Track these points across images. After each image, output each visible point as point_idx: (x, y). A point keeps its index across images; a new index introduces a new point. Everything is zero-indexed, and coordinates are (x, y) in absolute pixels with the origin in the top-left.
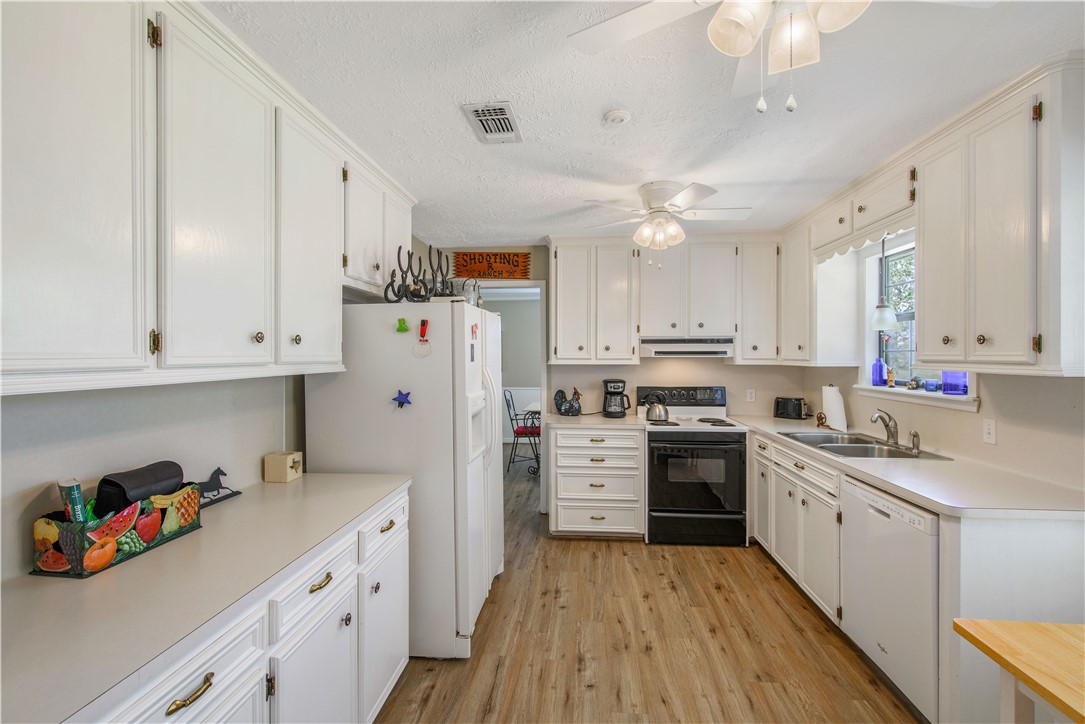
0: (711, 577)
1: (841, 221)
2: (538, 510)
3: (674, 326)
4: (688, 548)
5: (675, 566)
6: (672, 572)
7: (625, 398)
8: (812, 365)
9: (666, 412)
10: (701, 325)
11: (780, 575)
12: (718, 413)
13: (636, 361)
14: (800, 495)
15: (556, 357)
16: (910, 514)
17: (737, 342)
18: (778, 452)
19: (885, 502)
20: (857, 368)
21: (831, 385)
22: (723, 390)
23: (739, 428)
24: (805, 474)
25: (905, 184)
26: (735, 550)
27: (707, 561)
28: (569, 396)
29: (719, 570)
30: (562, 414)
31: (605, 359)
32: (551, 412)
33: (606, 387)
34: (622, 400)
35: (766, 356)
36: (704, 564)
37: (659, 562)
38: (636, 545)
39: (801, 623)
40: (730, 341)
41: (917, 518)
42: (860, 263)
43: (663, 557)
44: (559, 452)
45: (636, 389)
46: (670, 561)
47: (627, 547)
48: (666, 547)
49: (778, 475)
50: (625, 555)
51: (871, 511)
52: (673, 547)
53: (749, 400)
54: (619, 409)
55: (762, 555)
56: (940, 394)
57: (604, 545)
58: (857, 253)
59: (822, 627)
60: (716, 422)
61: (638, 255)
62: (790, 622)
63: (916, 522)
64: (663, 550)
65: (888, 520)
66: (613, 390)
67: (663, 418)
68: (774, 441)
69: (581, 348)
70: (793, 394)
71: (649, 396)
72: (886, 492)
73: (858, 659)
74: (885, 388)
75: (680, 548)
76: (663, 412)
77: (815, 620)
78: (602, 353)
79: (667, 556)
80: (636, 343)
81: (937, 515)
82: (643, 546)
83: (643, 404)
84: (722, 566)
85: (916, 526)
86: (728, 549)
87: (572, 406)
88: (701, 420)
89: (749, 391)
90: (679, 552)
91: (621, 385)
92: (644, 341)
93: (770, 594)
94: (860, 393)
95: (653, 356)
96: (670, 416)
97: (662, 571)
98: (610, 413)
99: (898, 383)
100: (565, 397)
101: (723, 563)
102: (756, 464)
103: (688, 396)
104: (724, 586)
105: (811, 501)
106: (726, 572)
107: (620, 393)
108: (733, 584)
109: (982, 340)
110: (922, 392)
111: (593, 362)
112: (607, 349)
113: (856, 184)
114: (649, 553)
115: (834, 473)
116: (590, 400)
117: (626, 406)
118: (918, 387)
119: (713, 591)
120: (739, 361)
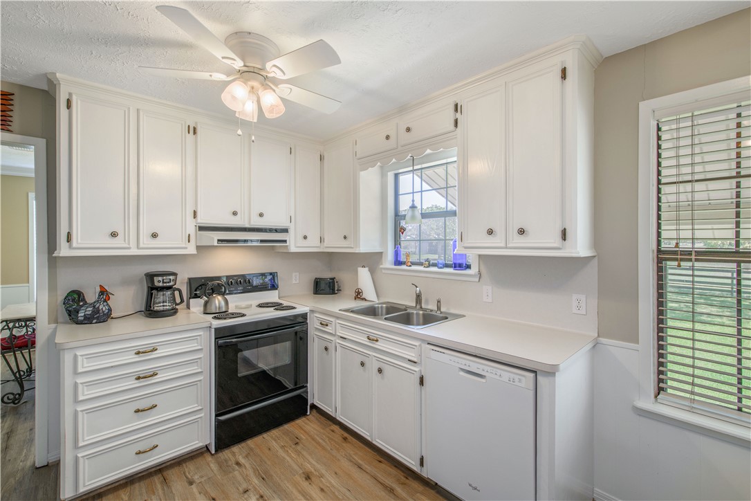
0: (295, 467)
1: (388, 137)
2: (29, 463)
3: (235, 213)
4: (258, 439)
5: (255, 470)
6: (255, 481)
7: (177, 293)
8: (357, 251)
9: (227, 302)
10: (261, 215)
11: (346, 435)
12: (272, 296)
13: (191, 249)
14: (373, 365)
15: (70, 247)
16: (510, 374)
17: (291, 231)
18: (343, 326)
19: (476, 365)
20: (382, 253)
21: (363, 266)
22: (273, 275)
23: (301, 309)
24: (380, 345)
25: (450, 115)
26: (300, 422)
27: (283, 447)
28: (91, 297)
29: (298, 453)
30: (78, 323)
31: (149, 247)
32: (56, 322)
33: (152, 282)
34: (173, 294)
35: (312, 245)
36: (281, 453)
37: (236, 473)
38: (200, 461)
39: (389, 482)
40: (285, 231)
41: (517, 378)
42: (383, 176)
43: (238, 464)
44: (79, 381)
45: (186, 280)
46: (247, 465)
47: (190, 468)
48: (235, 449)
49: (343, 347)
50: (191, 483)
51: (462, 373)
52: (243, 444)
53: (294, 282)
54: (168, 306)
55: (323, 418)
56: (451, 270)
57: (157, 480)
58: (381, 167)
59: (401, 475)
60: (278, 306)
61: (195, 133)
62: (379, 485)
63: (517, 380)
64: (234, 454)
65: (483, 380)
66: (161, 284)
67: (224, 310)
68: (338, 318)
69: (114, 235)
70: (327, 275)
71: (204, 287)
72: (475, 356)
73: (438, 495)
74: (404, 267)
75: (250, 442)
76: (223, 303)
77: (393, 471)
78: (146, 241)
79: (242, 460)
80: (191, 229)
81: (535, 372)
82: (209, 458)
83: (196, 296)
84: (299, 448)
85: (517, 383)
86: (293, 423)
87: (96, 311)
88: (261, 306)
89: (294, 274)
90: (251, 449)
91: (172, 277)
92: (202, 228)
93: (351, 461)
94: (384, 271)
95: (216, 244)
96: (230, 305)
97: (245, 486)
98: (157, 312)
99: (413, 264)
100: (84, 300)
101: (297, 444)
102: (316, 339)
103: (243, 284)
104: (311, 472)
105: (386, 368)
106: (304, 453)
107: (169, 288)
108: (318, 466)
109: (522, 232)
110: (435, 269)
111: (134, 251)
112: (154, 236)
113: (403, 109)
114: (220, 465)
115: (417, 343)
116: (125, 298)
117: (178, 300)
118: (429, 266)
119: (305, 484)
120: (293, 249)
